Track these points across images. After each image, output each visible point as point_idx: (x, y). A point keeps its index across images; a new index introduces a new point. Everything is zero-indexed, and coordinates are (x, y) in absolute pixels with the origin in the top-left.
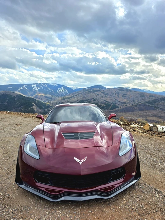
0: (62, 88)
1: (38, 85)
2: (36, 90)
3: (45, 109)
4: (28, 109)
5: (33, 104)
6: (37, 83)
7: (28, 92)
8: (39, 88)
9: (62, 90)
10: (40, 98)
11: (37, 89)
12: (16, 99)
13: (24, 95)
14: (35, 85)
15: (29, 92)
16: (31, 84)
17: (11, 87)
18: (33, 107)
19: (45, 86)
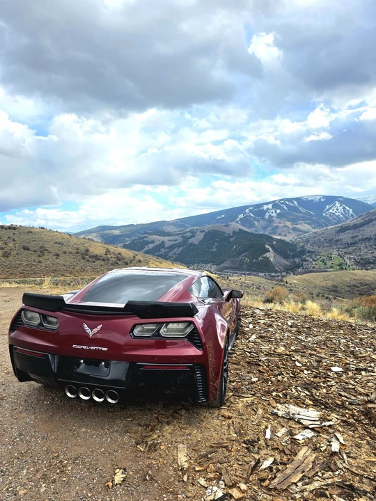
0: (337, 204)
1: (276, 205)
2: (272, 217)
3: (294, 257)
4: (257, 259)
5: (267, 246)
6: (275, 201)
7: (256, 222)
8: (278, 211)
9: (337, 209)
10: (283, 233)
11: (274, 214)
12: (232, 239)
13: (249, 228)
14: (270, 206)
15: (258, 221)
16: (262, 205)
17: (223, 216)
18: (268, 255)
19: (294, 203)
